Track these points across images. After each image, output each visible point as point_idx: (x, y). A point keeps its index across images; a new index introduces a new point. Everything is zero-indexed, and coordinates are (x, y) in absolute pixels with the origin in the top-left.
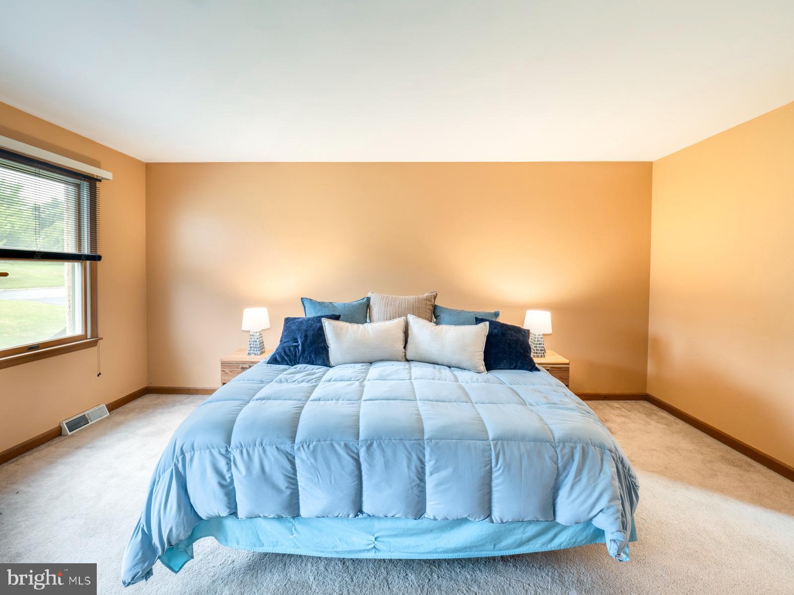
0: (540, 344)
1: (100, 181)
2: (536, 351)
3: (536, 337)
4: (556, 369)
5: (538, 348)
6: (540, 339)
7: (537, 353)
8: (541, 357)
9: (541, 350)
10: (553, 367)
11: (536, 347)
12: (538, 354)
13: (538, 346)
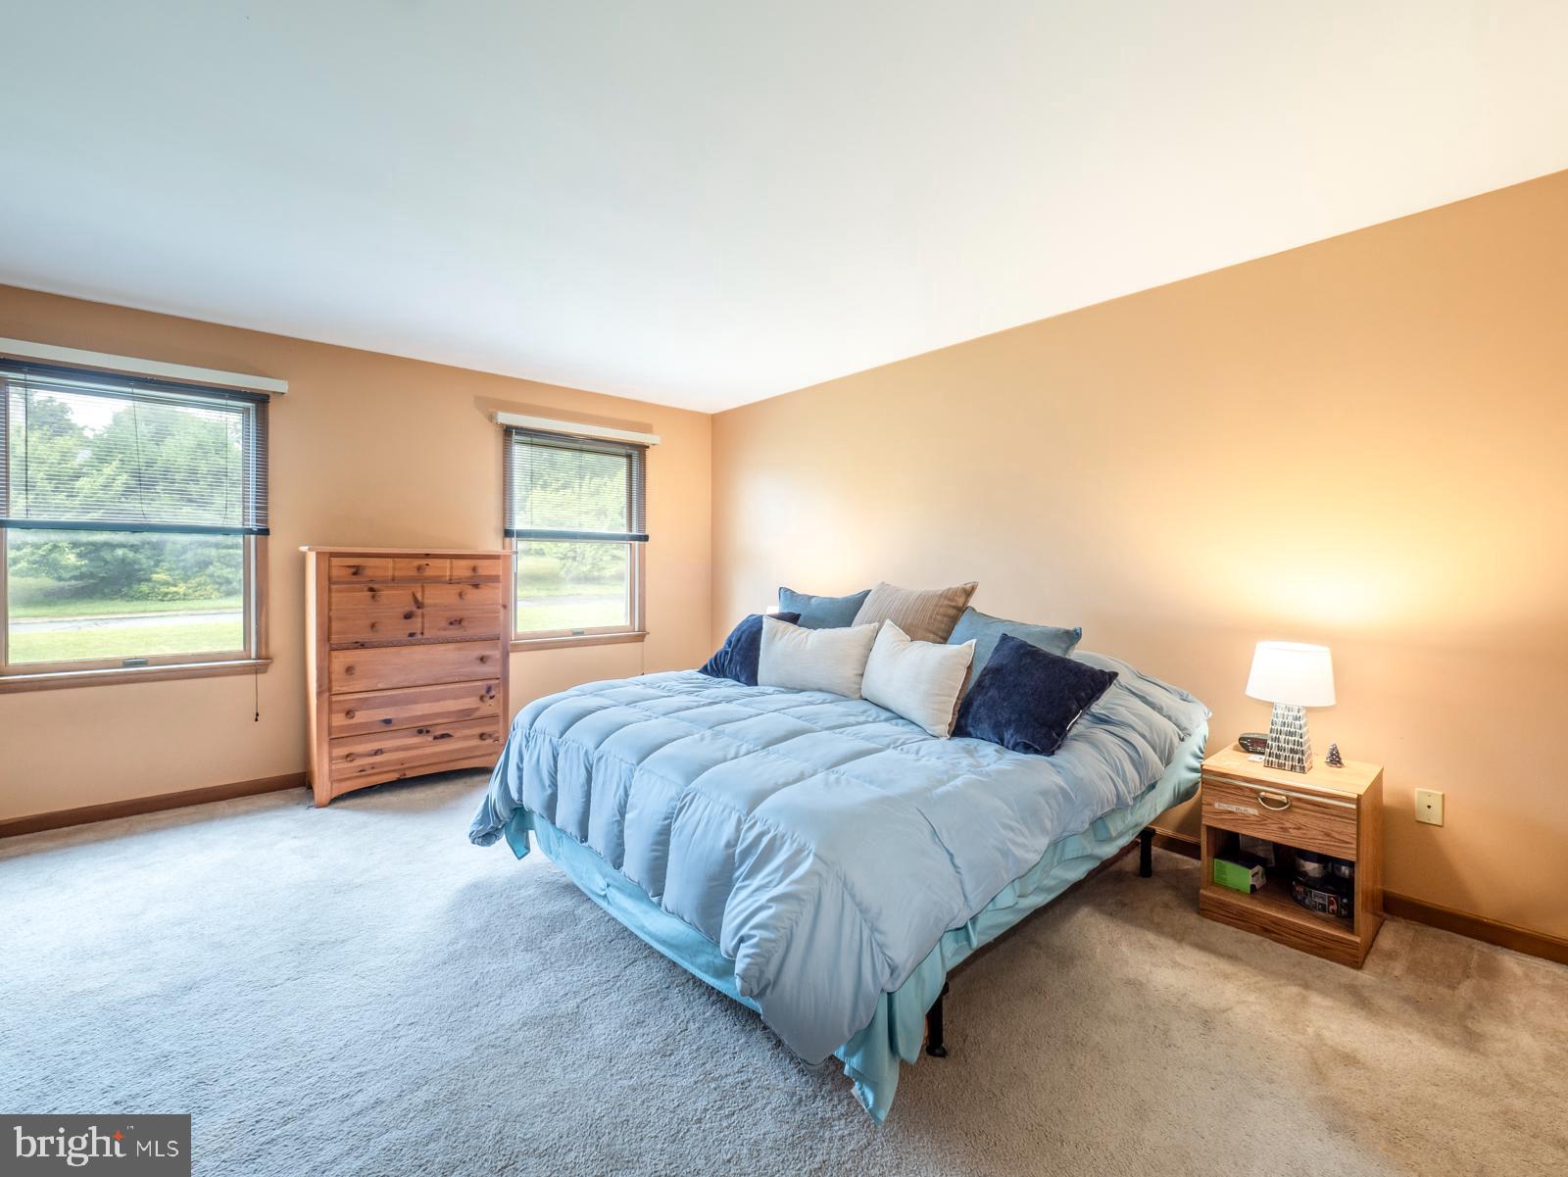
0: (1291, 734)
1: (648, 447)
2: (1275, 751)
3: (1279, 711)
4: (1309, 807)
5: (1282, 744)
6: (1290, 720)
7: (1278, 757)
8: (1293, 768)
9: (1292, 751)
10: (1299, 799)
11: (1277, 740)
12: (1282, 761)
13: (1282, 737)
